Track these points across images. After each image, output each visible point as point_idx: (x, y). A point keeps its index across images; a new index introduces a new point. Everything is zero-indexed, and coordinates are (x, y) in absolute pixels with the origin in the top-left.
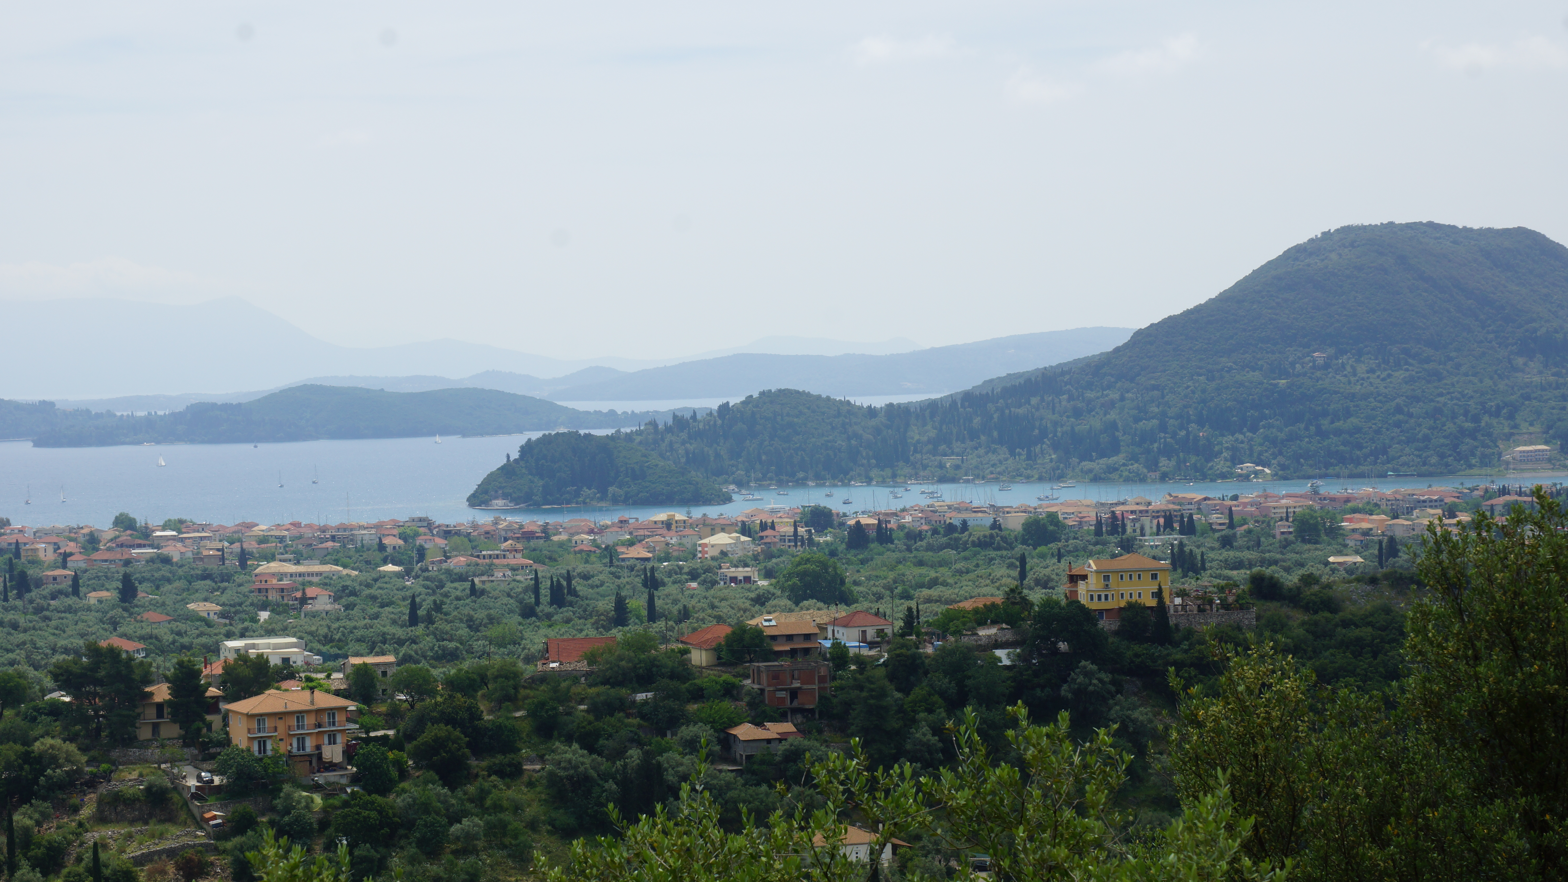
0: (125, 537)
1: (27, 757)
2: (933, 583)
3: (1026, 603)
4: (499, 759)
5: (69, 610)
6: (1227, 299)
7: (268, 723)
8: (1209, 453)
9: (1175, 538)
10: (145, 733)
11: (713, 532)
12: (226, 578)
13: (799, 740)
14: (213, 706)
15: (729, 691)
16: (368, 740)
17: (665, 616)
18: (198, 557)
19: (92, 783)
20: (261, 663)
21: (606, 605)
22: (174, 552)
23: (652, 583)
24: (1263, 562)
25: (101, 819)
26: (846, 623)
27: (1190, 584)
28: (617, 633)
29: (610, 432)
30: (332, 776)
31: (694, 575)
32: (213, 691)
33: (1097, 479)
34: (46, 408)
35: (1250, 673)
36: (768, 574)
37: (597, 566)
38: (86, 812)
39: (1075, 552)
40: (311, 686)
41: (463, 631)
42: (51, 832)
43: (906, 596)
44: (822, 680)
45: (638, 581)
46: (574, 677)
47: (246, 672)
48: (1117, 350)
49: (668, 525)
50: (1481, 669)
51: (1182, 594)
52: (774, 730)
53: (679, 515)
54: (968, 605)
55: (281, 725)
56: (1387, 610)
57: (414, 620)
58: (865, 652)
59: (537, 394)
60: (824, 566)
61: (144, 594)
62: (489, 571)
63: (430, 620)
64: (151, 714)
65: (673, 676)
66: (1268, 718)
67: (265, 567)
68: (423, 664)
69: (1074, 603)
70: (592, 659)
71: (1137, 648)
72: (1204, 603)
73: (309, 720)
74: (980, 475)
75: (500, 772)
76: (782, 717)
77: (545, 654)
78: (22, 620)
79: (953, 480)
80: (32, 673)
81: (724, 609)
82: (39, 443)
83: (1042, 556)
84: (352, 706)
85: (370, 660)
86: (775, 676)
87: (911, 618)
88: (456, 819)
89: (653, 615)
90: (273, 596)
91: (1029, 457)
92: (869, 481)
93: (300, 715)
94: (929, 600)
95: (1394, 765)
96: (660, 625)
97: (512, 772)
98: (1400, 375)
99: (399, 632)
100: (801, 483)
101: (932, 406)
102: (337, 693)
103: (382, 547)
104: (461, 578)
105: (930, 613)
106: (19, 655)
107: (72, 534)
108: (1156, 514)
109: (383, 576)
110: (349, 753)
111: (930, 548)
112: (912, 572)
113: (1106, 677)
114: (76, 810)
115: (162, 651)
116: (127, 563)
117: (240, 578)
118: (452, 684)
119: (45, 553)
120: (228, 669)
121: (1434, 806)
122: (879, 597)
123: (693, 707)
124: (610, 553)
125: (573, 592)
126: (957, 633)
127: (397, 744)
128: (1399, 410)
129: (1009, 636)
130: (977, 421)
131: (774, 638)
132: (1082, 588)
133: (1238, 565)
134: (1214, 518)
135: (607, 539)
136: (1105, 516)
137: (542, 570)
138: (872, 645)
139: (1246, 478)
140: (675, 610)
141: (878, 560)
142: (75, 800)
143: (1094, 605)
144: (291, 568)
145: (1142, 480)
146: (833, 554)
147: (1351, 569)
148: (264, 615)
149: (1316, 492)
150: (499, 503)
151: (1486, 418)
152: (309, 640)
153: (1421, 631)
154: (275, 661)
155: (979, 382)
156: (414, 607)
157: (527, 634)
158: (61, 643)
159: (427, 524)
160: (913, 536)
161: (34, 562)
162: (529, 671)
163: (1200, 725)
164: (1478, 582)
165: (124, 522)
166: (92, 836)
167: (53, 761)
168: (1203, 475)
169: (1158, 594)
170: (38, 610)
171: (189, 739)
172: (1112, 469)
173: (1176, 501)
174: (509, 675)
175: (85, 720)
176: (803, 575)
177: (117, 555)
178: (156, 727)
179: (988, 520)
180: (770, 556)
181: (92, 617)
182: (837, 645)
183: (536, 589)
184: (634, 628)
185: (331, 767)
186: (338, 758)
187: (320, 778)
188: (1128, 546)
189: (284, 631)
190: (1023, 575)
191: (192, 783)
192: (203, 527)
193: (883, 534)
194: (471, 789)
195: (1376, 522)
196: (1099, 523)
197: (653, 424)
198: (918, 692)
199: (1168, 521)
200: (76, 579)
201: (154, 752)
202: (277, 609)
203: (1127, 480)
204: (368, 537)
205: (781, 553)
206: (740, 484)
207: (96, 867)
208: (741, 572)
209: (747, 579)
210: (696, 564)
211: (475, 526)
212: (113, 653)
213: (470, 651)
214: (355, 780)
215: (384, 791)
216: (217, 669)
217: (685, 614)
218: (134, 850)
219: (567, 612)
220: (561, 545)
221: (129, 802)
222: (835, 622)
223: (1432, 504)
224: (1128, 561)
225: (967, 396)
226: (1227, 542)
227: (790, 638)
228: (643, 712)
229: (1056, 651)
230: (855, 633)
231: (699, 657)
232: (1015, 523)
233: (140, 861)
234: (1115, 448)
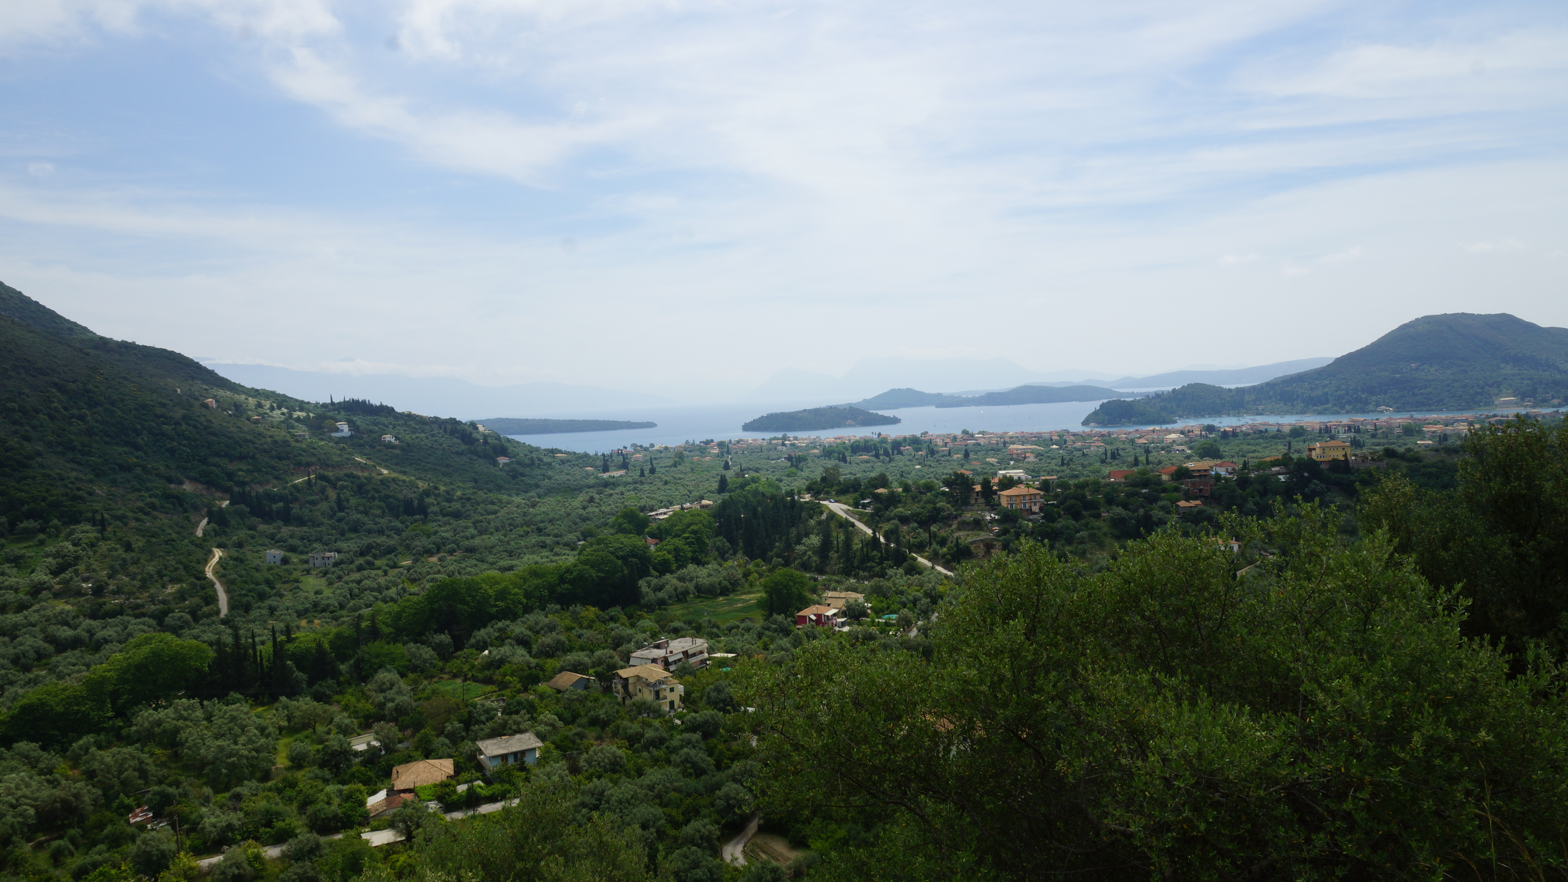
0: (966, 437)
1: (935, 508)
2: (1254, 451)
3: (1291, 459)
4: (1093, 512)
5: (948, 461)
6: (1373, 344)
7: (1014, 499)
8: (1367, 403)
9: (1352, 435)
10: (973, 501)
11: (1170, 434)
12: (999, 450)
13: (1203, 507)
14: (995, 493)
15: (1176, 489)
16: (1047, 505)
17: (1153, 463)
18: (990, 443)
19: (956, 517)
20: (1011, 478)
21: (1131, 459)
22: (982, 442)
23: (1147, 451)
24: (1389, 443)
25: (959, 529)
26: (1220, 466)
27: (1358, 452)
28: (1135, 469)
29: (1132, 399)
30: (1035, 516)
31: (1163, 449)
32: (995, 488)
33: (1320, 413)
34: (939, 395)
35: (1390, 485)
36: (1191, 448)
37: (1127, 446)
38: (954, 527)
39: (1311, 440)
40: (1028, 486)
41: (1080, 468)
42: (943, 533)
43: (1244, 456)
44: (1211, 486)
45: (1142, 451)
46: (1120, 484)
47: (1006, 481)
48: (1328, 366)
49: (1153, 431)
50: (1492, 484)
51: (1355, 455)
52: (1193, 503)
53: (1157, 428)
54: (1268, 459)
55: (1018, 499)
56: (1443, 462)
57: (1063, 464)
58: (1228, 476)
59: (1106, 387)
60: (1212, 445)
61: (972, 456)
62: (1089, 447)
63: (1068, 464)
64: (975, 495)
65: (1155, 484)
66: (1398, 502)
67: (1012, 447)
68: (1066, 479)
69: (1310, 458)
70: (1126, 478)
71: (1336, 475)
72: (1364, 458)
73: (1027, 498)
74: (1272, 412)
75: (1094, 516)
76: (1196, 499)
77: (1109, 476)
78: (933, 465)
79: (1262, 414)
80: (936, 481)
81: (1174, 461)
82: (937, 407)
83: (1297, 442)
84: (1042, 493)
85: (1048, 478)
86: (1194, 484)
87: (1245, 464)
88: (1078, 532)
89: (1148, 463)
90: (1015, 456)
91: (1292, 405)
92: (1229, 415)
93: (1024, 496)
94: (1252, 458)
95: (1451, 521)
96: (1151, 466)
97: (1098, 516)
98: (1449, 371)
99: (1058, 468)
100: (1203, 416)
101: (1253, 388)
102: (1037, 489)
103: (1051, 440)
104: (1079, 450)
105: (1253, 462)
106: (932, 475)
107: (948, 436)
108: (1344, 426)
109: (1052, 449)
110: (1041, 509)
111: (1252, 439)
112: (1245, 447)
113: (1324, 486)
114: (951, 526)
115: (978, 474)
116: (966, 445)
117: (1004, 450)
118: (1076, 486)
119: (940, 442)
120: (1000, 480)
121: (1470, 536)
122: (1233, 457)
123: (1163, 495)
124: (1132, 441)
125: (1119, 455)
126: (1264, 469)
127: (1057, 506)
128: (1448, 385)
129: (1284, 470)
130: (1271, 393)
131: (1193, 471)
132: (1313, 453)
133: (1378, 444)
134: (1368, 427)
135: (1131, 436)
136: (1323, 427)
137: (1108, 447)
138: (1230, 474)
139: (1382, 412)
140: (1156, 461)
141: (1233, 443)
142: (950, 523)
143: (1319, 459)
144: (1021, 447)
145: (1338, 413)
146: (1215, 441)
147: (1427, 446)
148: (1012, 463)
149: (1412, 417)
150: (1092, 424)
151: (1487, 387)
152: (1027, 471)
153: (1465, 469)
154: (1015, 478)
155: (1272, 378)
156: (1063, 460)
157: (1103, 469)
158: (945, 471)
159: (1068, 432)
160: (1246, 434)
161: (936, 445)
162: (1103, 481)
163: (1369, 504)
164: (1491, 450)
165: (965, 432)
166: (956, 535)
167: (943, 510)
168: (1363, 411)
169: (1345, 456)
170: (938, 461)
171: (988, 503)
172: (1326, 409)
173: (1353, 421)
174: (1096, 483)
175: (953, 497)
176: (1204, 449)
177: (963, 443)
178: (976, 499)
179: (1276, 429)
180: (1191, 442)
181: (955, 463)
182: (1217, 473)
183: (1106, 453)
184: (1141, 467)
185: (1035, 513)
186: (1037, 511)
187: (1031, 517)
188: (1332, 438)
189: (1019, 468)
190: (1290, 448)
191: (988, 518)
192: (991, 434)
193: (1234, 434)
194: (1083, 522)
195: (1438, 428)
196: (1320, 429)
197: (1148, 396)
198: (1248, 490)
199: (1349, 428)
200: (949, 451)
201: (976, 507)
202: (1016, 461)
203: (1332, 413)
204: (1047, 436)
205: (1195, 441)
206: (1180, 417)
207: (957, 545)
208: (1181, 448)
209: (1183, 450)
210: (1164, 445)
211: (1084, 432)
212: (962, 475)
213: (1082, 475)
214: (1043, 518)
215: (1053, 522)
216: (996, 480)
217: (1160, 462)
218: (969, 540)
219: (1117, 462)
220: (1115, 438)
221: (968, 524)
222: (1216, 465)
223: (1463, 421)
224: (1333, 443)
225: (1268, 384)
226: (1374, 436)
227: (1199, 471)
228: (1144, 496)
229: (1303, 476)
230: (1224, 469)
231: (1165, 477)
232: (1286, 430)
233: (972, 543)
234: (1327, 402)
